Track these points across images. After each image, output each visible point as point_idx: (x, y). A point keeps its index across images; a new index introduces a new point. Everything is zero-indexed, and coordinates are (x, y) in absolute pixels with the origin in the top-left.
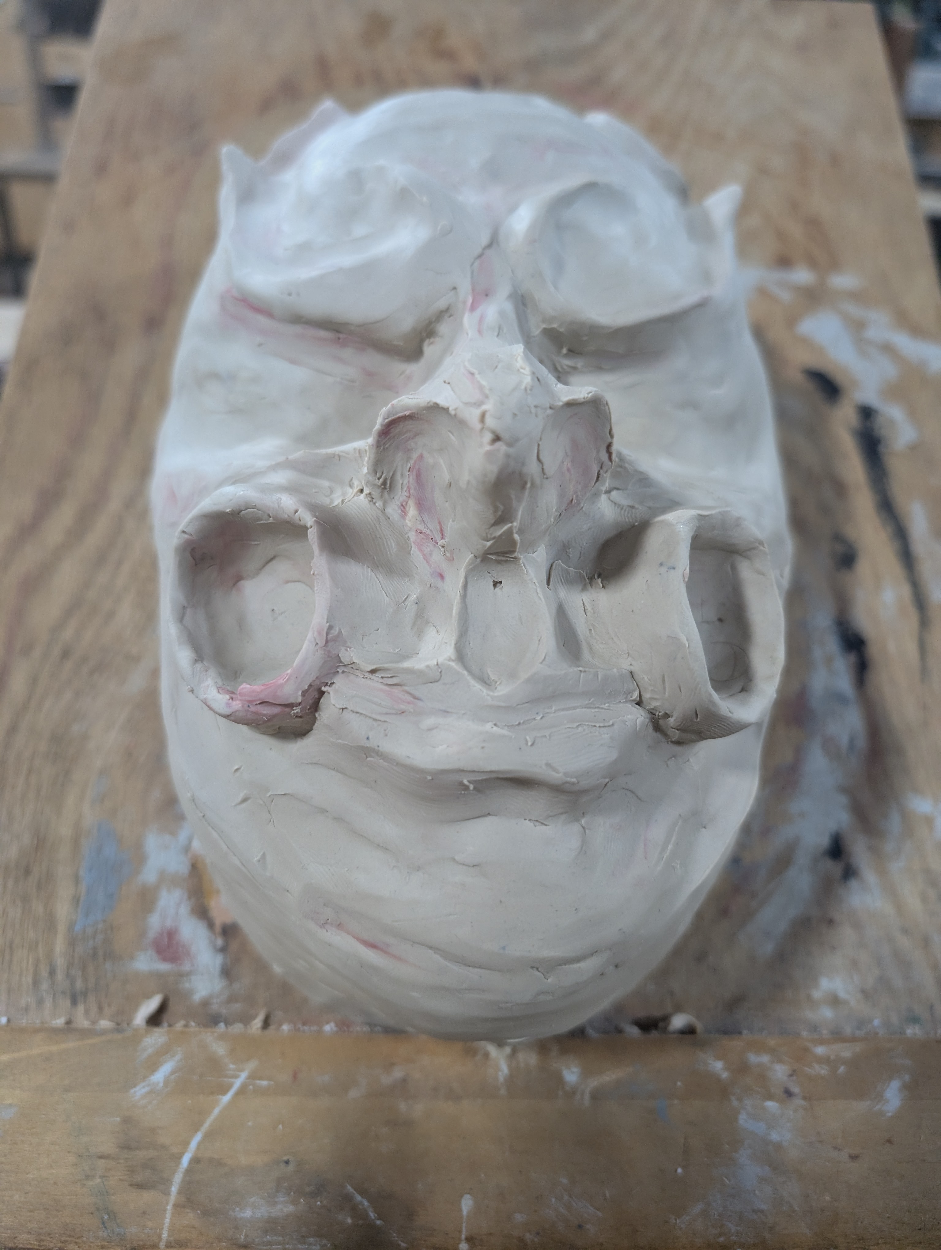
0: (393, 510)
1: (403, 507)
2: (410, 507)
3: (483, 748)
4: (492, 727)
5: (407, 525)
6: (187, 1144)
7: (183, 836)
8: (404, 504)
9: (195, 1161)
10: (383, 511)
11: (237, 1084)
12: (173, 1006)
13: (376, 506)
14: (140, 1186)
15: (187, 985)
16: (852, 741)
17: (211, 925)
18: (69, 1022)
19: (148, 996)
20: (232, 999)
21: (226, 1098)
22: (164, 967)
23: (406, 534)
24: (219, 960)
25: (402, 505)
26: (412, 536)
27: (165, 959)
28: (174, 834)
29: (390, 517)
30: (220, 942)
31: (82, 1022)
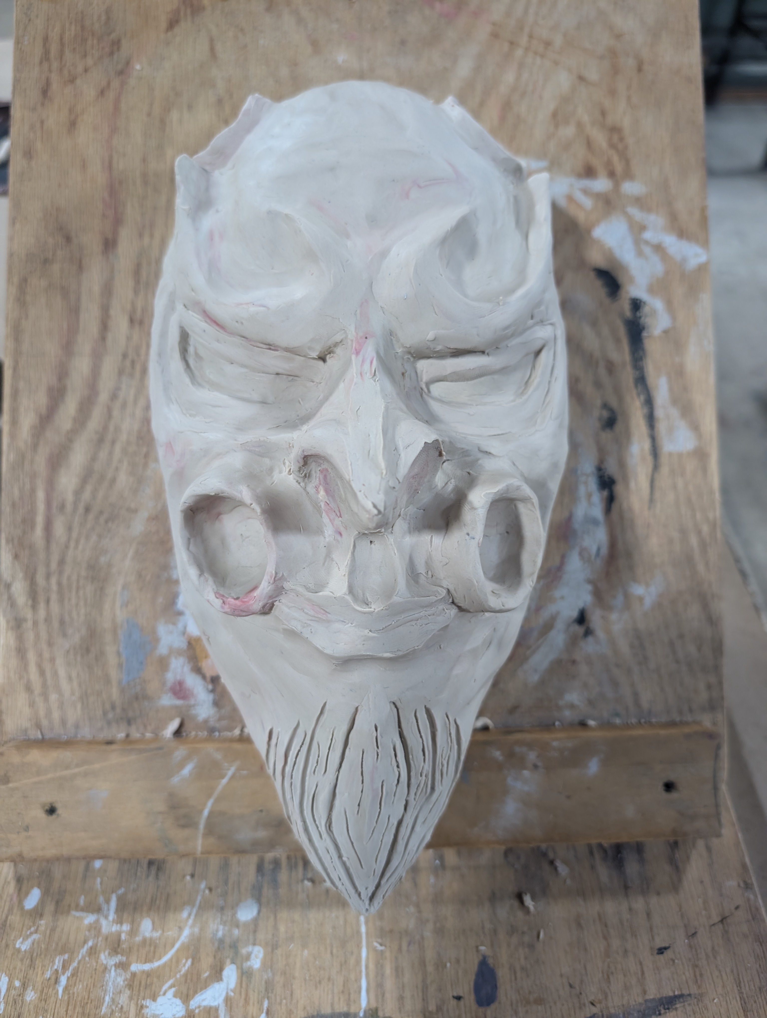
0: (311, 488)
1: (317, 488)
2: (321, 490)
3: (363, 644)
4: (368, 633)
5: (319, 498)
6: (205, 804)
7: (180, 625)
8: (317, 486)
9: (211, 813)
10: (305, 489)
11: (230, 773)
12: (188, 726)
13: (300, 485)
14: (184, 826)
15: (194, 712)
16: (599, 549)
17: (204, 677)
18: (128, 736)
19: (172, 719)
20: (220, 719)
21: (224, 781)
22: (179, 702)
23: (319, 503)
24: (211, 697)
25: (316, 487)
26: (322, 504)
27: (179, 698)
28: (174, 624)
29: (309, 493)
30: (210, 687)
31: (136, 735)
